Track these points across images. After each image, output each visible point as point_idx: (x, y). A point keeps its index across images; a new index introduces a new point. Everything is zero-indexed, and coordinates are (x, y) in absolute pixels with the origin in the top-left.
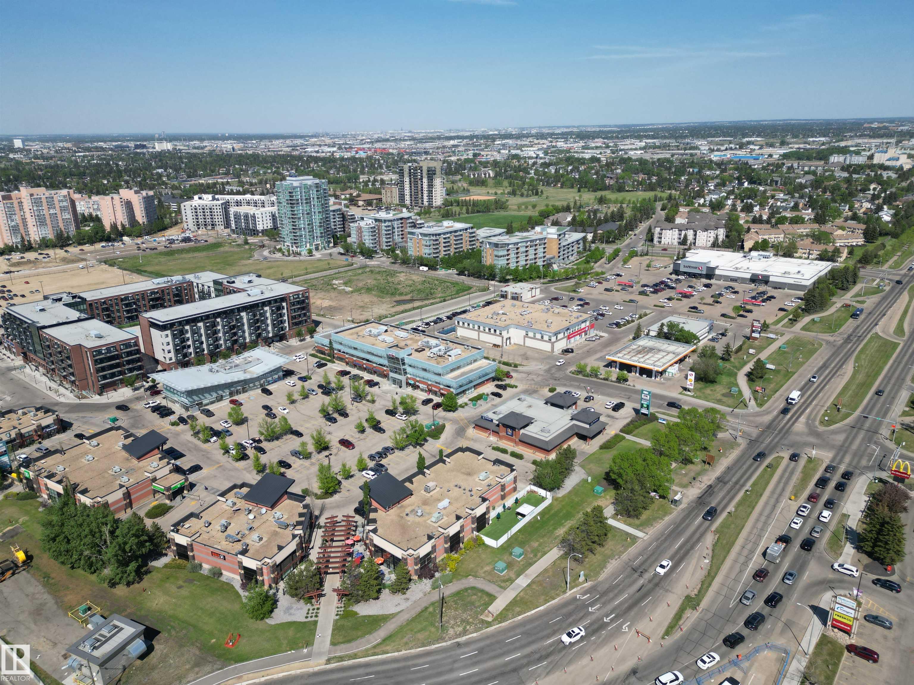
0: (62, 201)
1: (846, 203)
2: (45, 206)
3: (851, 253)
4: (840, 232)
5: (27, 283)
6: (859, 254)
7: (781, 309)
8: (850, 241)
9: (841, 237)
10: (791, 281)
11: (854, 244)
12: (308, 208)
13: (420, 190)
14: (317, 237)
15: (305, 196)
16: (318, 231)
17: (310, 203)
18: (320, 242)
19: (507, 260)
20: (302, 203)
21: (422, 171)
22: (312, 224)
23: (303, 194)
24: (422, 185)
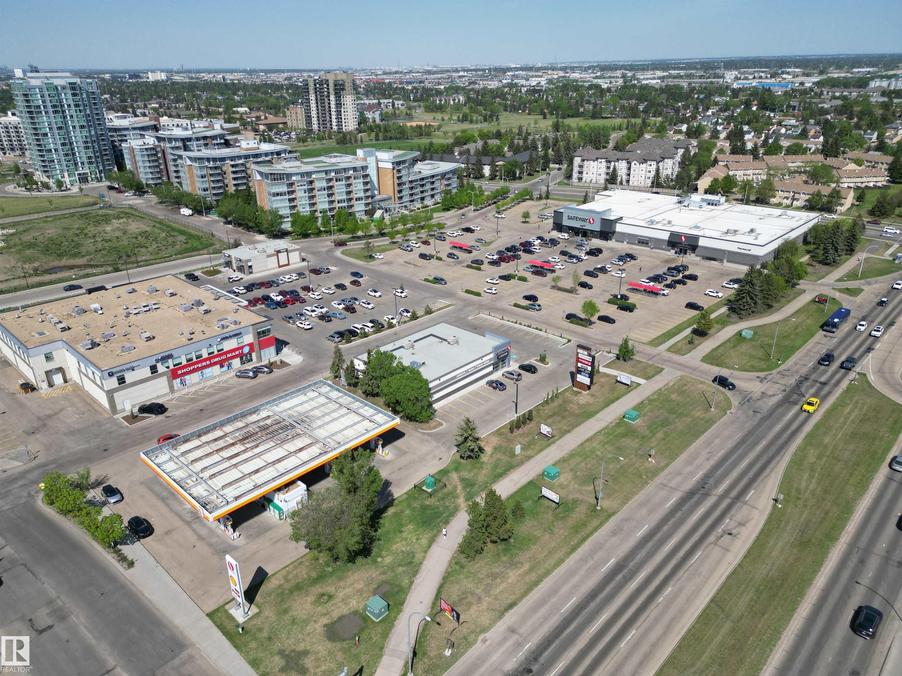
1: (874, 130)
3: (860, 198)
4: (852, 166)
6: (871, 199)
7: (691, 306)
8: (864, 179)
9: (851, 174)
10: (733, 247)
11: (871, 185)
12: (59, 120)
13: (327, 110)
14: (83, 163)
15: (51, 101)
16: (83, 154)
17: (64, 112)
18: (88, 171)
19: (291, 200)
20: (46, 113)
21: (328, 85)
22: (71, 144)
23: (48, 99)
24: (329, 104)
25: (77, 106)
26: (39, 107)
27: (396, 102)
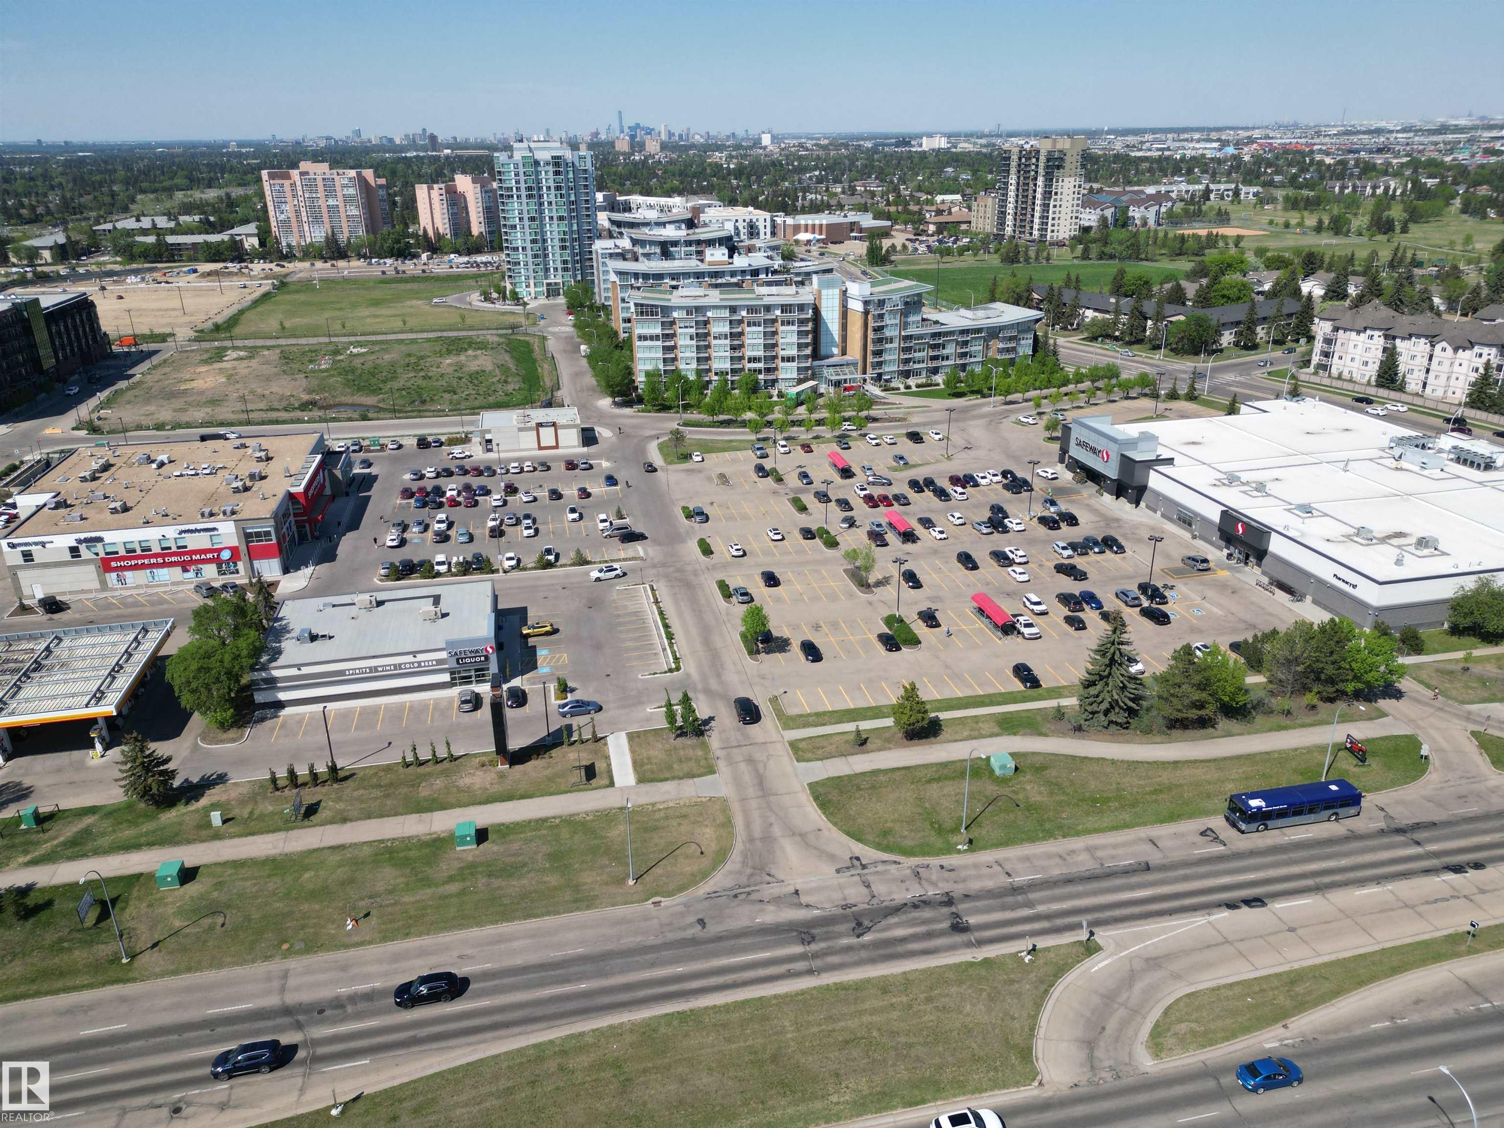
0: (347, 186)
2: (321, 194)
5: (121, 298)
12: (533, 207)
13: (1030, 202)
14: (556, 269)
15: (526, 182)
16: (558, 257)
17: (541, 196)
18: (560, 281)
19: (666, 349)
20: (519, 197)
21: (1038, 160)
22: (544, 241)
23: (522, 178)
24: (1035, 191)
25: (558, 188)
26: (510, 189)
27: (1244, 189)
